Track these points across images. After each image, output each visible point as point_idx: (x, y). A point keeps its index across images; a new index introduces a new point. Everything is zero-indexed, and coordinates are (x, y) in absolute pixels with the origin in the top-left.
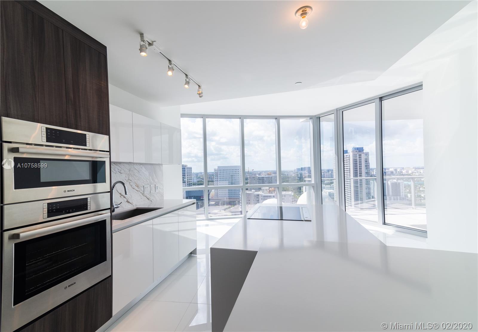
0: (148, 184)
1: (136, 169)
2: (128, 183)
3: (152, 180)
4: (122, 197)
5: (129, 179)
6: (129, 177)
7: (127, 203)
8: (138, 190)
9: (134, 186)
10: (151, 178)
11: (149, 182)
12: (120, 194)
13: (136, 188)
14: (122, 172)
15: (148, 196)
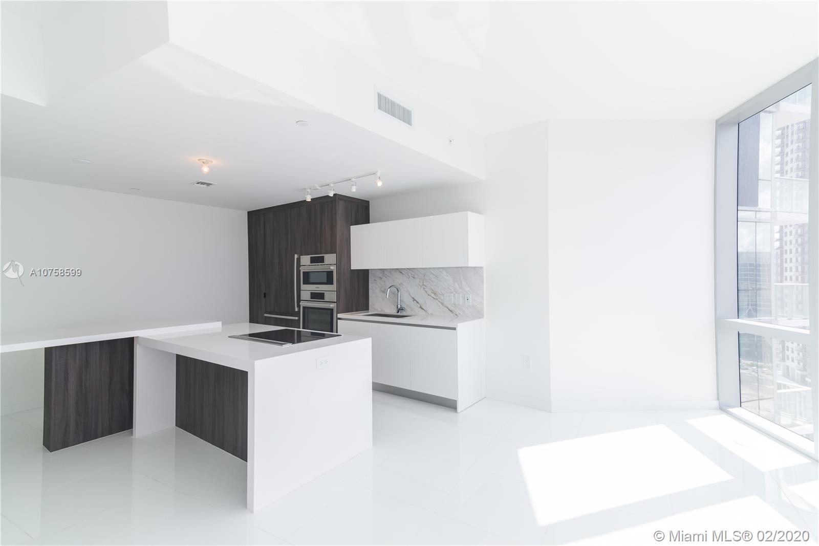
0: (452, 293)
1: (433, 274)
2: (422, 289)
3: (458, 288)
4: (415, 302)
5: (423, 285)
6: (423, 282)
7: (420, 309)
8: (435, 297)
9: (430, 292)
10: (456, 285)
11: (453, 290)
12: (413, 298)
13: (433, 295)
14: (415, 277)
15: (452, 308)
